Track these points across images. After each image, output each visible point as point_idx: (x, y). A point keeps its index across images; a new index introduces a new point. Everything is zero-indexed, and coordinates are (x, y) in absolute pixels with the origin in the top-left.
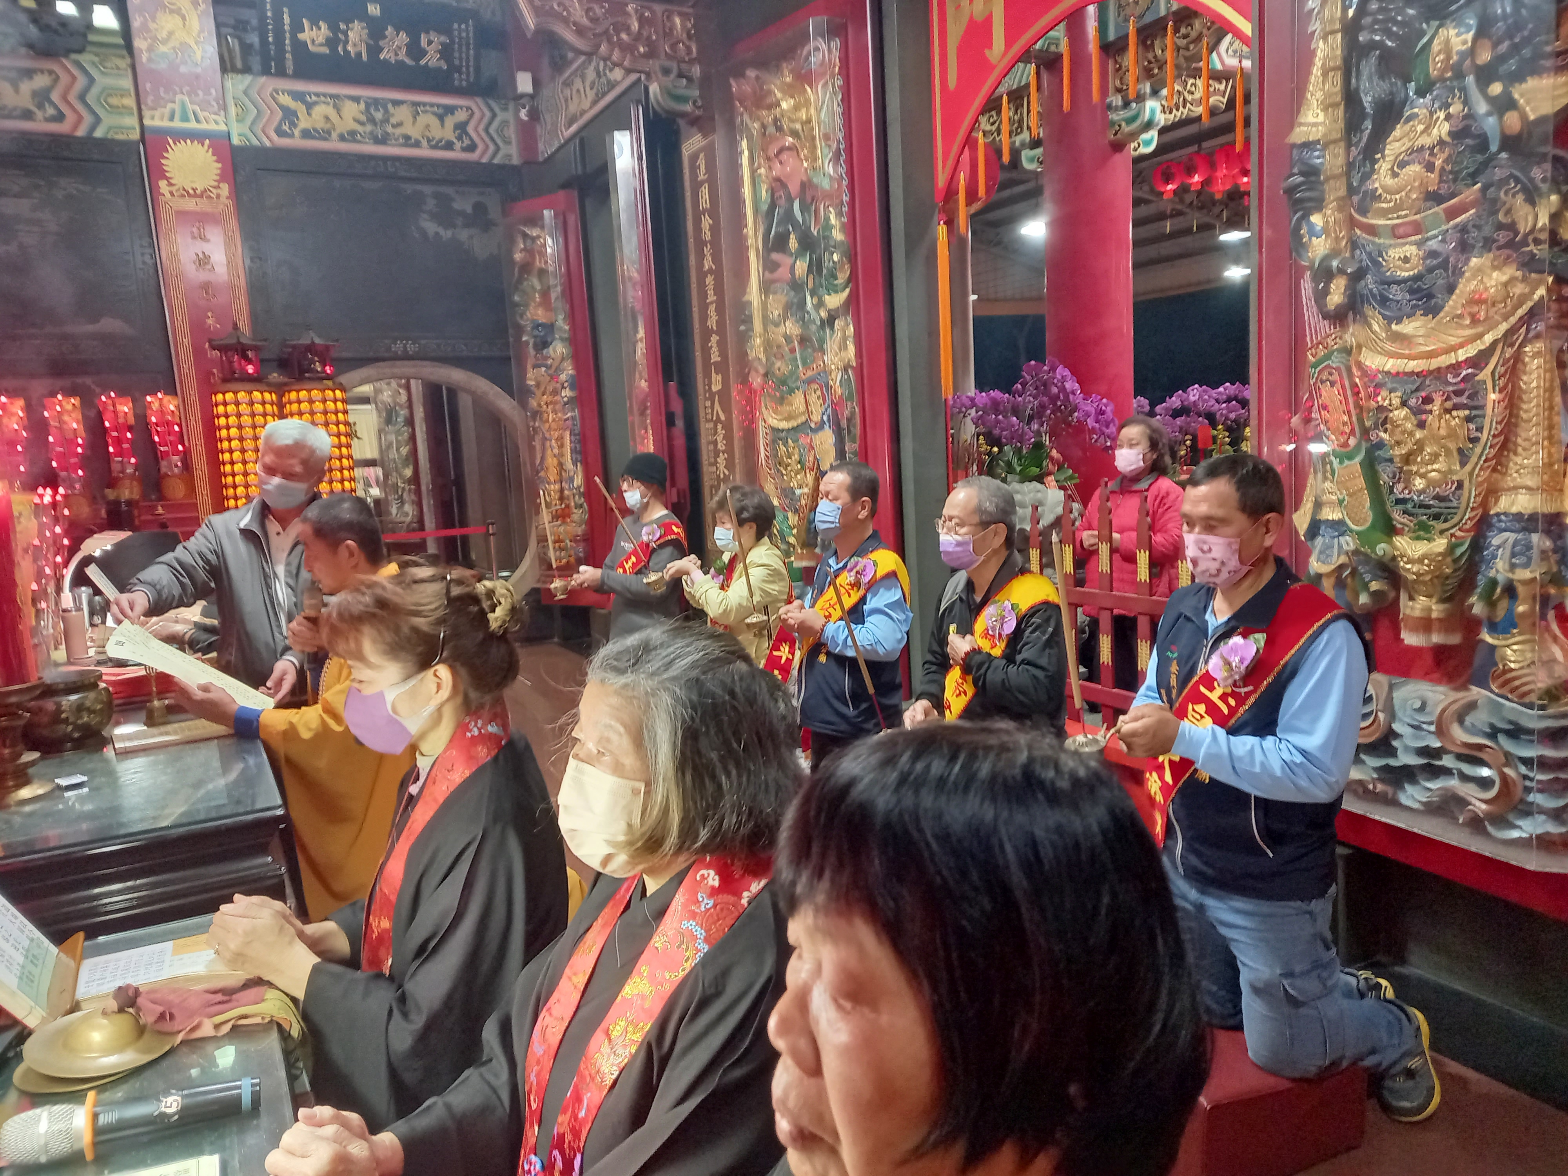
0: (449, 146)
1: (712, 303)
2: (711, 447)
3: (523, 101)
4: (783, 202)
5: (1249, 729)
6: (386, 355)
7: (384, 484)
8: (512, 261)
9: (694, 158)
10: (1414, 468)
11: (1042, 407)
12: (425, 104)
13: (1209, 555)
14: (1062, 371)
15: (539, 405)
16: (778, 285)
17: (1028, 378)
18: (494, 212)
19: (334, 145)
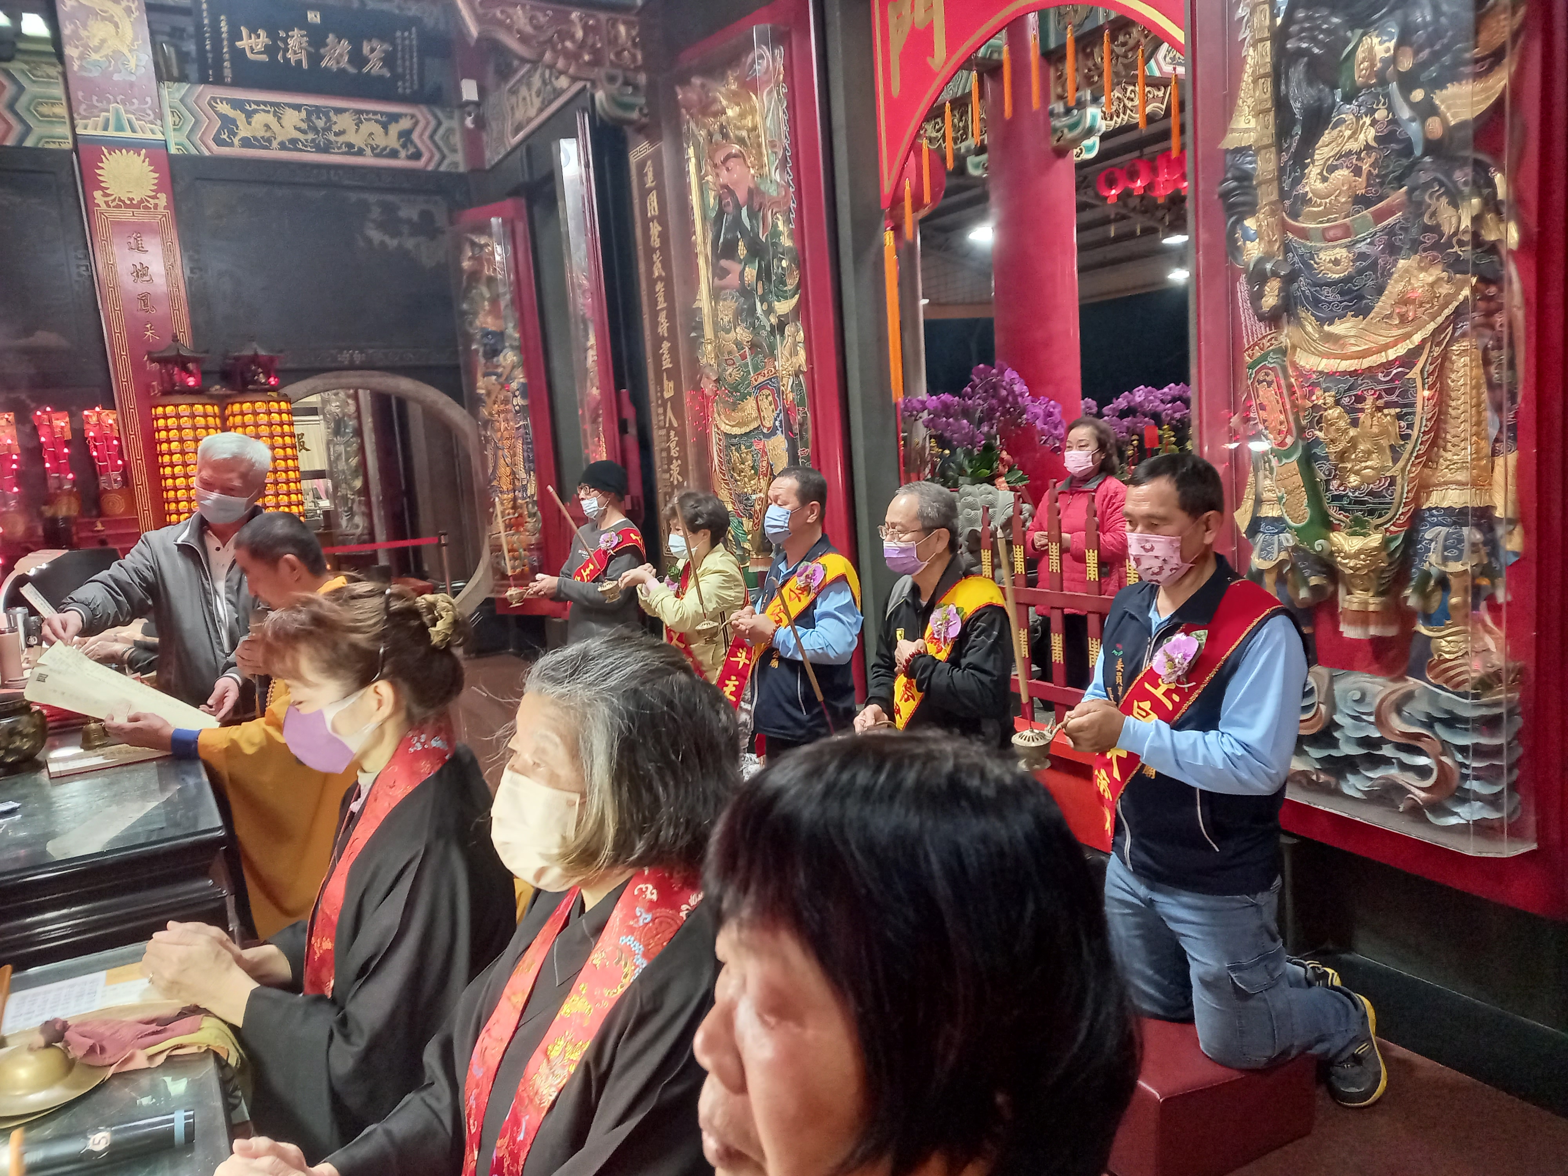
0: (394, 154)
1: (662, 309)
2: (664, 454)
3: (468, 109)
4: (730, 209)
5: (1193, 724)
6: (333, 365)
7: (333, 496)
8: (460, 270)
9: (642, 165)
10: (1349, 466)
11: (992, 410)
12: (368, 112)
13: (1150, 553)
14: (1010, 374)
15: (491, 414)
16: (728, 291)
17: (977, 381)
18: (441, 219)
19: (274, 154)
